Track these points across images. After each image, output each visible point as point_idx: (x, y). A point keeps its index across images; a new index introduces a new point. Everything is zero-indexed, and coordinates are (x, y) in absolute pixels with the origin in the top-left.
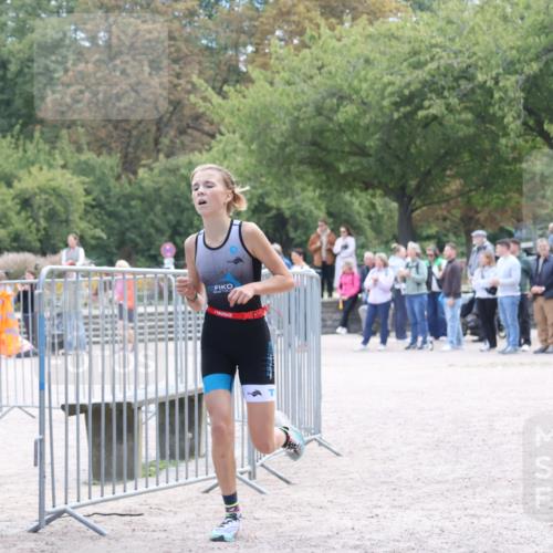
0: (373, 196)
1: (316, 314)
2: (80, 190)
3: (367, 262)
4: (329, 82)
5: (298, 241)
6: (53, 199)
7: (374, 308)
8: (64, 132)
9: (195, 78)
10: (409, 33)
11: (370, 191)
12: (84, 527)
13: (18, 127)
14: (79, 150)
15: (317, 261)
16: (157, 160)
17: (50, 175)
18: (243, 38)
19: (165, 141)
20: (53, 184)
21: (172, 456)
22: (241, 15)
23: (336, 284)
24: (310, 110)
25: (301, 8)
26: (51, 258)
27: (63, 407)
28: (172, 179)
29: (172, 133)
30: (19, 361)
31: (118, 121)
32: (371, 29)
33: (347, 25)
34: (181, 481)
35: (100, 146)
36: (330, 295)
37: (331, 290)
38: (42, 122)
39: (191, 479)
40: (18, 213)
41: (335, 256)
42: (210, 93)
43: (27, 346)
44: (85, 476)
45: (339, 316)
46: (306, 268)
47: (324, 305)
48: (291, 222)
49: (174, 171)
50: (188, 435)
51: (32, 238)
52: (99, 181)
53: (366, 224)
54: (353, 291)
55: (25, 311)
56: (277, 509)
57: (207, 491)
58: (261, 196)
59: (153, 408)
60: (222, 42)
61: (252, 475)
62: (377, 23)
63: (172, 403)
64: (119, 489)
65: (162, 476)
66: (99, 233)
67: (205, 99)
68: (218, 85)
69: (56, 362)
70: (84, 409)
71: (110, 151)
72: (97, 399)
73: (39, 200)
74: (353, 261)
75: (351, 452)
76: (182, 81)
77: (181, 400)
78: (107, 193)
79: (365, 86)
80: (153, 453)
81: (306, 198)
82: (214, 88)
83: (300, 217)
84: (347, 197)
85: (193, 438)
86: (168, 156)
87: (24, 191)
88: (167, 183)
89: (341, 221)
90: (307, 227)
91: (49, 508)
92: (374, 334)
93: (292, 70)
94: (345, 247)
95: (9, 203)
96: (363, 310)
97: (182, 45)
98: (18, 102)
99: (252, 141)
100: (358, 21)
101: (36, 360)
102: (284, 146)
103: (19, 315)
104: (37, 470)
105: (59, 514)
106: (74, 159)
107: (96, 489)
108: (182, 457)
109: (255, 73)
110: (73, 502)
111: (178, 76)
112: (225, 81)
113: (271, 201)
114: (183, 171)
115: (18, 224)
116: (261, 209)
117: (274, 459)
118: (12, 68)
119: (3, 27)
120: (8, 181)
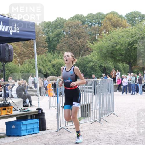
0: (124, 64)
1: (113, 88)
3: (122, 77)
4: (115, 41)
5: (108, 73)
6: (59, 65)
7: (124, 86)
8: (61, 52)
9: (87, 41)
10: (131, 30)
11: (123, 63)
12: (67, 131)
13: (52, 51)
15: (112, 77)
16: (80, 57)
17: (58, 60)
18: (97, 32)
19: (81, 53)
20: (59, 62)
21: (84, 117)
22: (96, 28)
23: (116, 82)
24: (111, 46)
25: (109, 26)
26: (59, 77)
27: (62, 107)
28: (83, 61)
29: (83, 51)
30: (53, 97)
31: (72, 49)
32: (123, 30)
33: (118, 29)
34: (86, 122)
36: (115, 84)
37: (115, 83)
38: (57, 50)
39: (88, 121)
40: (52, 68)
41: (116, 76)
45: (117, 88)
46: (110, 78)
47: (114, 86)
48: (107, 69)
49: (83, 59)
50: (87, 112)
51: (55, 73)
53: (122, 69)
54: (120, 83)
55: (54, 87)
56: (105, 127)
57: (91, 124)
58: (101, 64)
60: (93, 33)
61: (100, 120)
62: (124, 29)
63: (84, 106)
65: (82, 121)
67: (89, 44)
68: (92, 42)
73: (56, 65)
74: (120, 77)
75: (120, 116)
76: (85, 41)
77: (86, 105)
79: (122, 41)
80: (80, 116)
81: (110, 64)
82: (91, 42)
83: (109, 68)
84: (118, 64)
85: (88, 113)
86: (82, 56)
87: (53, 64)
88: (82, 62)
89: (117, 69)
90: (110, 70)
91: (59, 127)
92: (124, 92)
93: (107, 39)
94: (118, 74)
95: (50, 66)
96: (122, 87)
97: (84, 34)
98: (52, 46)
99: (99, 53)
100: (120, 29)
101: (56, 97)
102: (105, 54)
103: (53, 88)
104: (57, 119)
105: (62, 128)
107: (69, 123)
108: (86, 117)
109: (99, 39)
110: (64, 126)
111: (84, 40)
112: (93, 41)
113: (103, 65)
114: (85, 59)
115: (52, 70)
116: (101, 66)
117: (105, 117)
118: (51, 39)
119: (49, 31)
120: (50, 62)
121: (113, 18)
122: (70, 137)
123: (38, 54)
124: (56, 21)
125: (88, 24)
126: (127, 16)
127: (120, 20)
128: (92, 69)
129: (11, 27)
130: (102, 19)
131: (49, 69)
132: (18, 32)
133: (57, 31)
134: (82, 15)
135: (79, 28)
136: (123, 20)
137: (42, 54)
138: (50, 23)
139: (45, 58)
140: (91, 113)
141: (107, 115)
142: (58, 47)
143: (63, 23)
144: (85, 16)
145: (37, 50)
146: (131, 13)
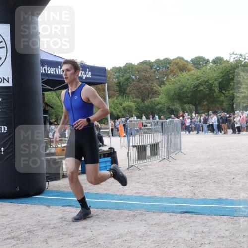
2: (134, 106)
4: (181, 84)
6: (129, 108)
8: (131, 95)
9: (155, 84)
10: (196, 74)
11: (189, 104)
12: (137, 168)
13: (122, 94)
14: (134, 98)
16: (148, 100)
17: (128, 103)
18: (164, 76)
19: (150, 96)
20: (129, 105)
21: (153, 155)
22: (164, 72)
24: (178, 89)
25: (175, 70)
27: (132, 146)
29: (151, 94)
32: (189, 74)
33: (184, 73)
34: (155, 160)
35: (137, 97)
38: (126, 93)
39: (157, 159)
40: (123, 110)
42: (158, 87)
43: (125, 135)
44: (137, 159)
48: (174, 110)
49: (151, 102)
52: (138, 104)
53: (188, 110)
56: (173, 165)
57: (160, 161)
58: (168, 106)
59: (149, 146)
60: (160, 77)
61: (168, 158)
62: (190, 72)
64: (143, 161)
65: (151, 159)
66: (138, 114)
69: (131, 138)
70: (136, 146)
71: (139, 98)
72: (139, 144)
73: (126, 108)
75: (187, 154)
78: (139, 106)
79: (188, 84)
80: (149, 154)
81: (177, 106)
84: (185, 105)
85: (157, 152)
86: (150, 99)
87: (124, 106)
88: (150, 104)
90: (177, 111)
91: (130, 165)
93: (173, 82)
95: (121, 109)
97: (152, 78)
98: (122, 90)
99: (166, 95)
100: (186, 72)
101: (127, 137)
102: (173, 96)
104: (128, 158)
105: (132, 166)
106: (133, 100)
107: (139, 161)
108: (155, 155)
109: (167, 83)
110: (135, 164)
111: (152, 84)
112: (161, 84)
113: (170, 107)
114: (153, 101)
115: (123, 112)
116: (168, 108)
117: (172, 155)
118: (121, 83)
119: (119, 76)
120: (121, 104)
121: (180, 63)
122: (140, 173)
123: (109, 97)
124: (126, 66)
125: (156, 69)
126: (192, 60)
127: (185, 65)
128: (161, 111)
129: (83, 72)
130: (169, 63)
131: (120, 112)
132: (90, 77)
133: (127, 76)
134: (149, 61)
135: (148, 72)
136: (189, 65)
137: (113, 98)
138: (120, 68)
139: (116, 101)
140: (160, 152)
141: (175, 153)
142: (128, 91)
143: (132, 68)
144: (153, 61)
145: (108, 94)
146: (196, 57)
